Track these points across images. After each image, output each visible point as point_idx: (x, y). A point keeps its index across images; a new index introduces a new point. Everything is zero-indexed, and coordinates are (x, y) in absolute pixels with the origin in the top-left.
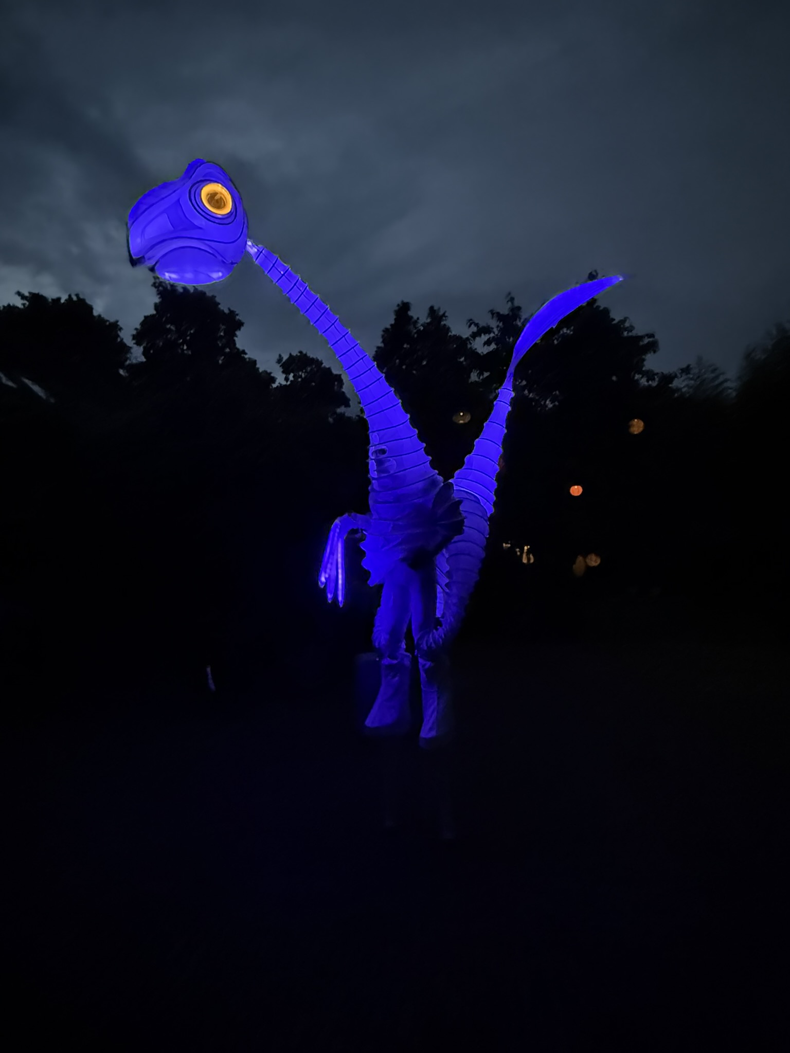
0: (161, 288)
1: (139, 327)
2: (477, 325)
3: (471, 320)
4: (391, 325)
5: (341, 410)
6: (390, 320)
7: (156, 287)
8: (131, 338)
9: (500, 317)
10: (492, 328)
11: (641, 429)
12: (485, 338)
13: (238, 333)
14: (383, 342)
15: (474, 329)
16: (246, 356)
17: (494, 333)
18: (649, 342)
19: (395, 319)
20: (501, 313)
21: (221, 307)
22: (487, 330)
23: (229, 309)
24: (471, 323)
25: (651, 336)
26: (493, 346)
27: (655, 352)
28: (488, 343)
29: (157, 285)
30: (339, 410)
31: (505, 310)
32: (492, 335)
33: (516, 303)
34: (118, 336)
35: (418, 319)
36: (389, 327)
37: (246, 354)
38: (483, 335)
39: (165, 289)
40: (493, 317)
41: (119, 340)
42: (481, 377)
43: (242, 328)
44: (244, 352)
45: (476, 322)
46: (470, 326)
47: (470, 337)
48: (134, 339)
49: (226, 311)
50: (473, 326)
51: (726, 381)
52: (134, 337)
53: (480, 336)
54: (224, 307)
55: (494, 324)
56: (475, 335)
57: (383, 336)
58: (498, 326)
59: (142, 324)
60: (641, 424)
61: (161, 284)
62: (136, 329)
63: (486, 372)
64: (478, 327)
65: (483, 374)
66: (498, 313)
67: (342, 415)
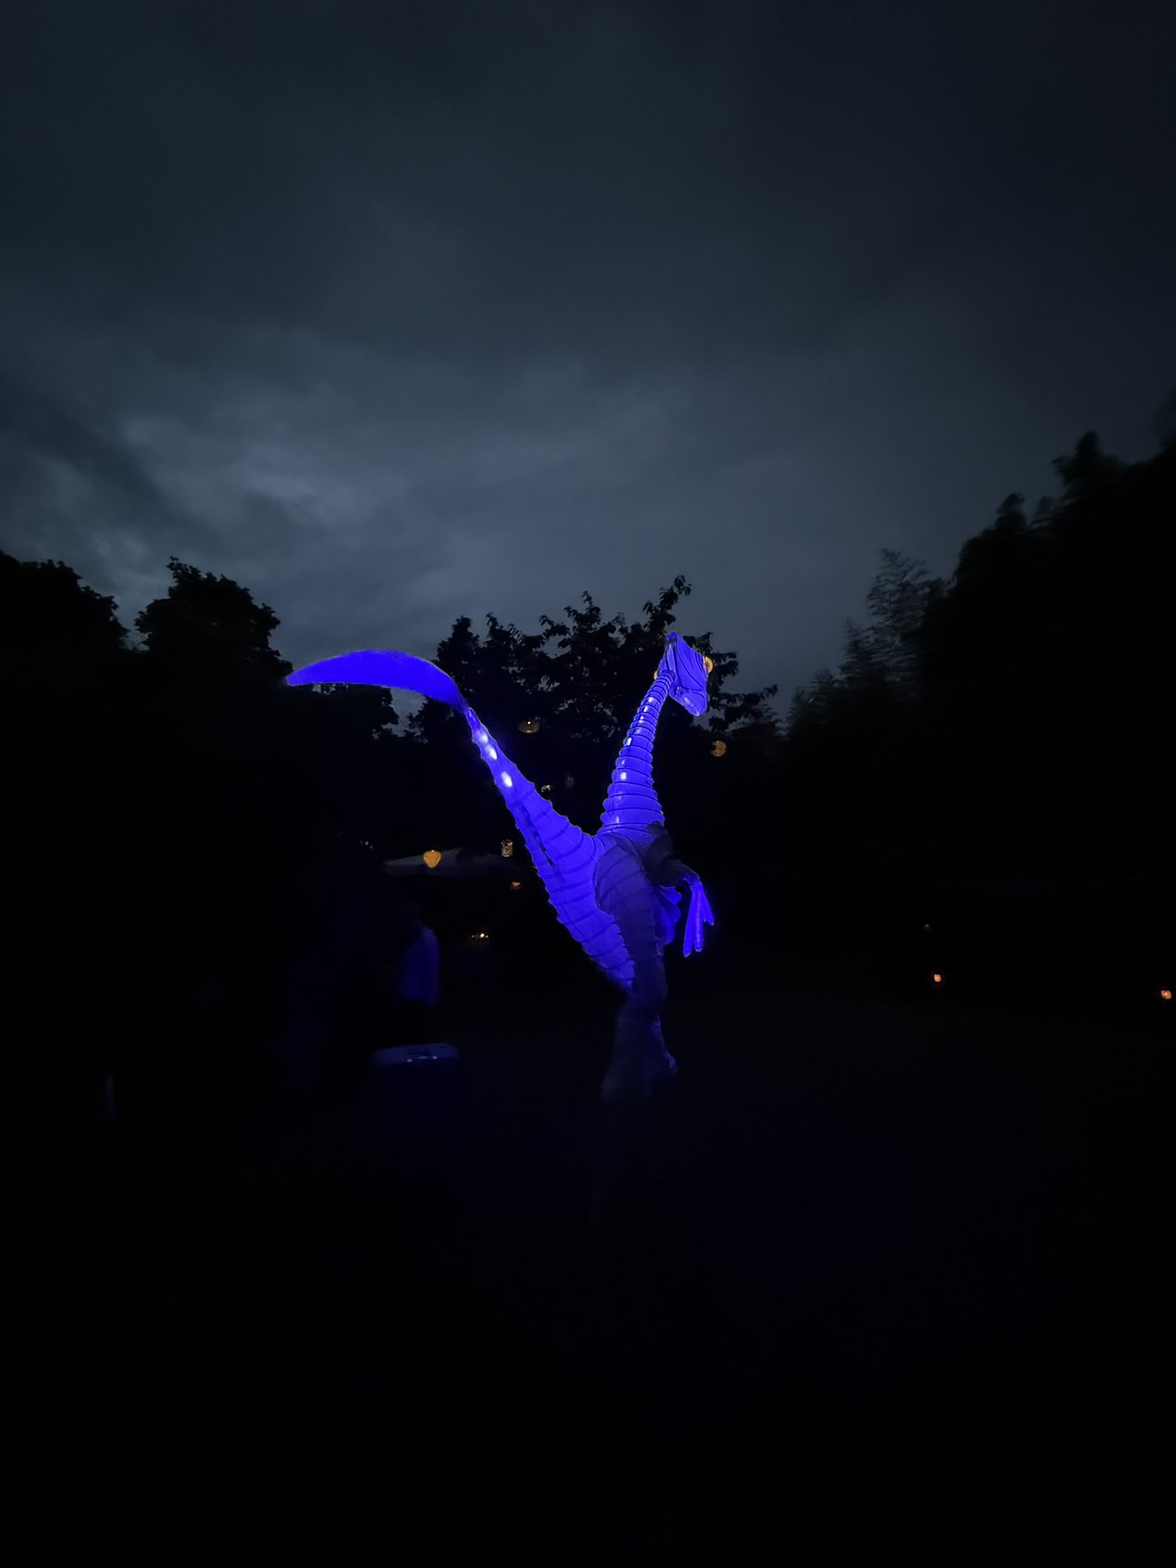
0: (180, 571)
1: (145, 610)
2: (551, 623)
3: (544, 617)
4: (449, 639)
5: (388, 726)
6: (447, 634)
7: (172, 569)
8: (134, 623)
9: (579, 618)
10: (568, 629)
11: (723, 752)
12: (559, 638)
13: (271, 631)
14: (439, 656)
15: (547, 626)
16: (280, 658)
17: (570, 634)
18: (730, 662)
19: (453, 634)
20: (579, 612)
21: (255, 603)
22: (561, 630)
23: (264, 604)
24: (544, 620)
25: (733, 655)
26: (568, 649)
27: (734, 674)
28: (563, 644)
29: (174, 566)
30: (385, 727)
31: (582, 609)
32: (568, 636)
33: (595, 605)
34: (112, 614)
35: (478, 636)
36: (446, 640)
37: (279, 655)
38: (557, 635)
39: (185, 571)
40: (569, 616)
41: (111, 619)
42: (552, 686)
43: (278, 627)
44: (277, 653)
45: (551, 620)
46: (543, 624)
47: (543, 636)
48: (137, 624)
49: (260, 607)
50: (546, 623)
51: (777, 721)
52: (138, 623)
53: (555, 635)
54: (258, 602)
55: (570, 623)
56: (548, 634)
57: (439, 650)
58: (574, 627)
59: (150, 607)
60: (724, 746)
61: (179, 566)
62: (141, 612)
63: (557, 682)
64: (552, 625)
65: (554, 684)
66: (575, 612)
67: (389, 732)
